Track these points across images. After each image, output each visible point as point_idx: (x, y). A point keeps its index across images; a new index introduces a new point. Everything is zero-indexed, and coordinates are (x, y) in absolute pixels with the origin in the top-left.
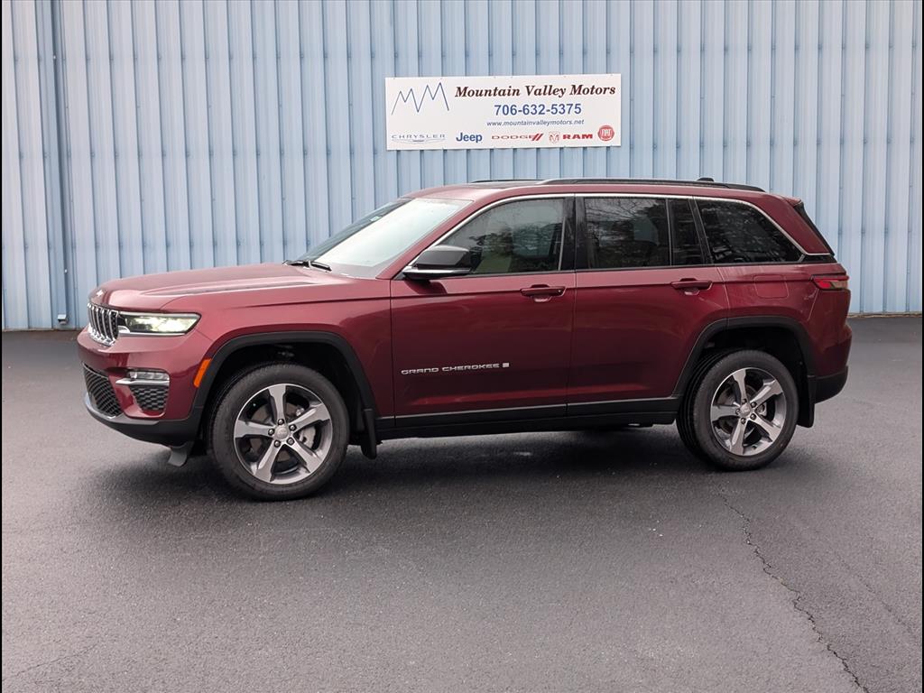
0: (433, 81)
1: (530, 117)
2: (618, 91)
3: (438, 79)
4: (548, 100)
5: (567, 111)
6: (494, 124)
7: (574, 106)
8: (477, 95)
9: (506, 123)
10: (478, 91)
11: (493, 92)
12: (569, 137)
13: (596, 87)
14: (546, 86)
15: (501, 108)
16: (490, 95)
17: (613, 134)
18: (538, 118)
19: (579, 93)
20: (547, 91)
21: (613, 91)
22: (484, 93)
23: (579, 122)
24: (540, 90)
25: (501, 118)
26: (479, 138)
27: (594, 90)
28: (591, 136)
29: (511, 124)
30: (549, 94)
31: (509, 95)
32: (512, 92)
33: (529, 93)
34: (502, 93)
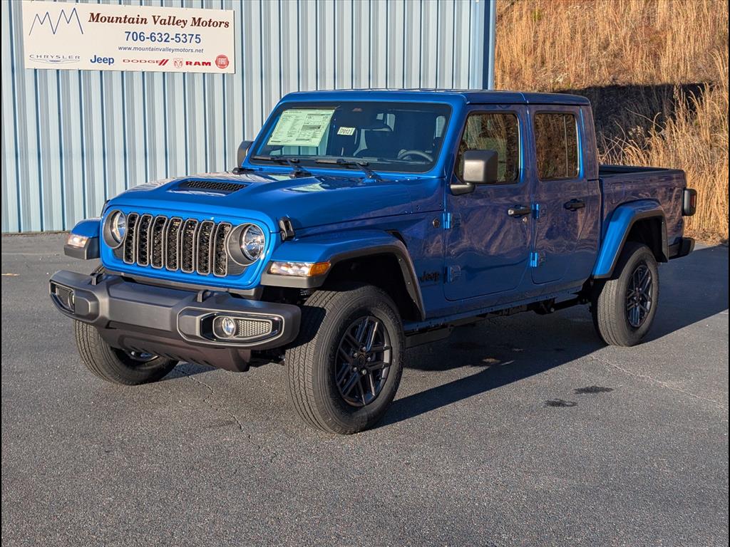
0: (68, 7)
1: (156, 44)
2: (231, 25)
3: (74, 5)
4: (173, 30)
5: (188, 41)
6: (125, 49)
7: (194, 36)
8: (108, 21)
9: (136, 48)
10: (109, 18)
11: (123, 20)
12: (191, 63)
13: (213, 21)
14: (170, 17)
15: (131, 33)
16: (120, 22)
17: (228, 62)
18: (163, 45)
19: (198, 25)
20: (171, 22)
21: (227, 25)
22: (115, 19)
23: (199, 51)
24: (165, 20)
25: (131, 43)
26: (111, 61)
27: (211, 23)
28: (209, 64)
29: (140, 49)
30: (173, 24)
31: (137, 23)
32: (140, 20)
33: (155, 22)
34: (131, 21)
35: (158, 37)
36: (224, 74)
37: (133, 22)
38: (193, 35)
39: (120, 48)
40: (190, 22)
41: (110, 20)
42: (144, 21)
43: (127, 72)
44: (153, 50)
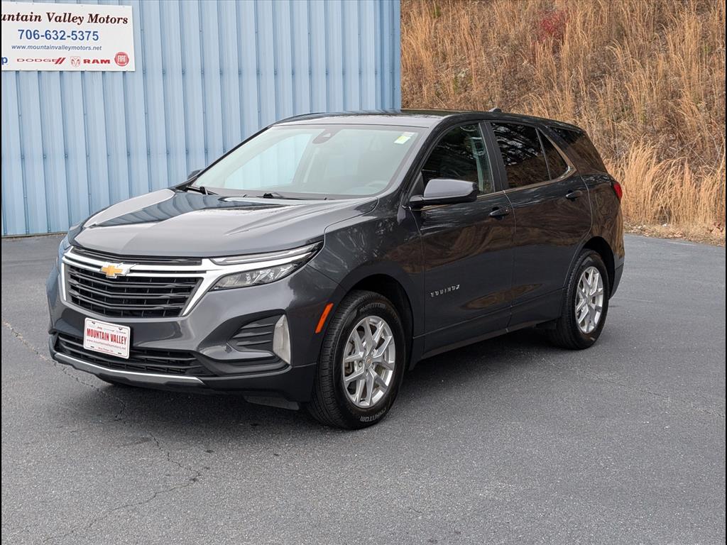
1: (52, 42)
2: (130, 21)
4: (68, 27)
5: (86, 38)
6: (19, 47)
7: (92, 34)
9: (29, 47)
11: (15, 17)
12: (89, 61)
13: (111, 17)
14: (65, 14)
15: (25, 33)
16: (13, 20)
17: (128, 60)
18: (59, 43)
19: (96, 22)
20: (67, 19)
21: (125, 21)
22: (7, 18)
23: (97, 48)
24: (60, 17)
25: (25, 42)
26: (4, 60)
27: (109, 20)
28: (109, 61)
29: (35, 47)
30: (69, 21)
31: (31, 20)
32: (34, 18)
33: (50, 20)
34: (24, 18)
35: (53, 35)
36: (124, 72)
37: (26, 20)
38: (90, 32)
39: (14, 47)
40: (87, 18)
42: (38, 18)
43: (22, 71)
44: (48, 48)
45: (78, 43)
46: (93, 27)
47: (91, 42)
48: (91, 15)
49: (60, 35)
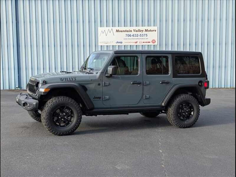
0: (110, 28)
1: (134, 37)
2: (157, 31)
3: (112, 28)
4: (139, 33)
6: (126, 39)
12: (144, 42)
13: (151, 30)
15: (127, 35)
16: (124, 32)
17: (155, 42)
18: (136, 37)
20: (139, 31)
21: (155, 31)
23: (147, 39)
24: (137, 31)
25: (127, 37)
28: (150, 42)
29: (130, 39)
33: (134, 31)
34: (128, 31)
35: (135, 35)
36: (154, 45)
37: (128, 32)
38: (145, 34)
39: (124, 39)
40: (144, 30)
41: (122, 31)
42: (131, 31)
43: (126, 45)
44: (133, 39)
45: (142, 37)
46: (146, 33)
47: (145, 37)
48: (146, 30)
49: (137, 35)
